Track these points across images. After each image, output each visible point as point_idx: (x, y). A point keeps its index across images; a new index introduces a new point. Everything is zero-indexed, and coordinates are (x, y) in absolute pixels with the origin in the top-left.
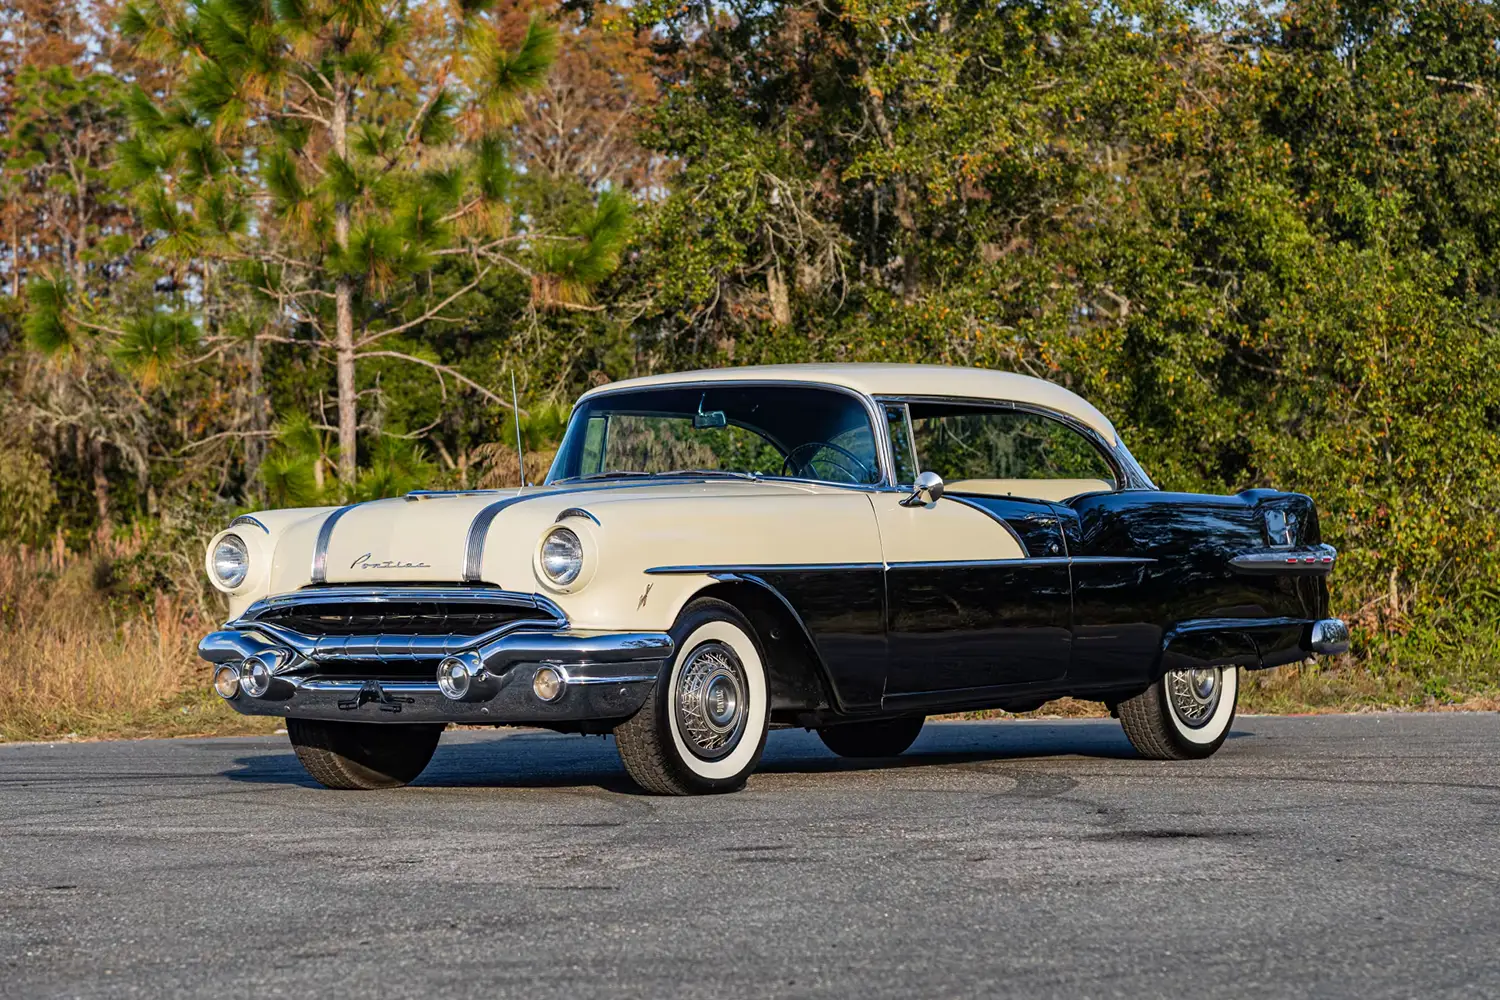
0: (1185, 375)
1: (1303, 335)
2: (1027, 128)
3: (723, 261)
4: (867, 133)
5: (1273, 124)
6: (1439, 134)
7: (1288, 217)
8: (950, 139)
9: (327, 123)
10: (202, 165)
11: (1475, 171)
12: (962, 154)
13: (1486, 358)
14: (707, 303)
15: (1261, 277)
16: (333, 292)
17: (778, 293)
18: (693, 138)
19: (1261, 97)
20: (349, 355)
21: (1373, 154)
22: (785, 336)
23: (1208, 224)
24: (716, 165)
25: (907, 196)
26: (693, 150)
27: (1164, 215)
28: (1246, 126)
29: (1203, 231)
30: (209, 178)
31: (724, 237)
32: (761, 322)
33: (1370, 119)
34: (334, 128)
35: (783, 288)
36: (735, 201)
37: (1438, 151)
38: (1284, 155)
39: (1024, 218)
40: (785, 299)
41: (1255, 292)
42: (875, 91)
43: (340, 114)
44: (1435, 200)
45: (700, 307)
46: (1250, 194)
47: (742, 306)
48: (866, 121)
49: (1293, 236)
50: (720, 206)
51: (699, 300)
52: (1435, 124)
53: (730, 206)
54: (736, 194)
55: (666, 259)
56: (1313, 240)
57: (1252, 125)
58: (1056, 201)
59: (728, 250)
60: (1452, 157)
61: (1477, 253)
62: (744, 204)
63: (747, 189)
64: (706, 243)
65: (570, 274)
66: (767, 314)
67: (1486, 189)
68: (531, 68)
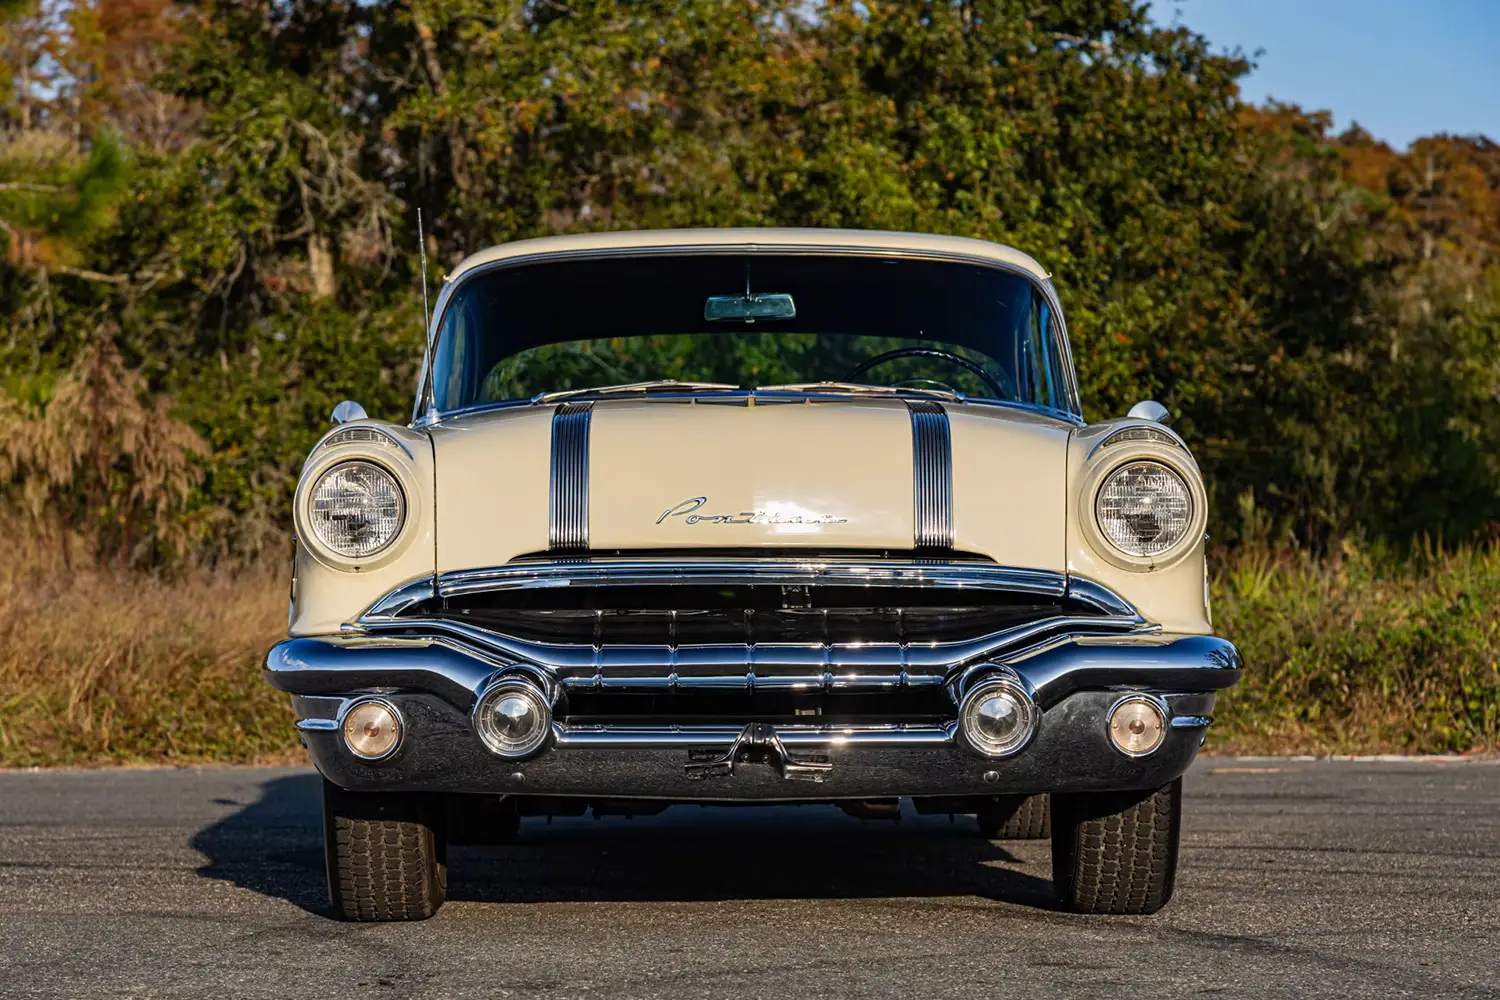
0: (771, 367)
2: (594, 74)
3: (249, 222)
4: (414, 78)
5: (875, 80)
6: (1059, 93)
7: (889, 181)
8: (505, 82)
11: (1100, 136)
12: (518, 101)
13: (1104, 325)
14: (230, 269)
17: (320, 263)
18: (216, 83)
19: (864, 53)
21: (987, 113)
22: (325, 310)
23: (799, 187)
24: (240, 111)
25: (463, 155)
26: (216, 95)
27: (750, 178)
28: (846, 81)
29: (795, 195)
31: (249, 192)
32: (299, 294)
33: (985, 73)
35: (326, 258)
36: (261, 152)
37: (1060, 111)
38: (888, 113)
39: (595, 179)
40: (327, 269)
42: (425, 30)
44: (1055, 168)
45: (221, 274)
46: (846, 154)
47: (279, 276)
48: (412, 66)
49: (894, 201)
50: (246, 156)
51: (219, 265)
52: (1056, 81)
53: (255, 157)
54: (262, 144)
55: (184, 219)
56: (917, 207)
57: (852, 80)
58: (631, 161)
59: (253, 209)
60: (1075, 119)
61: (1102, 227)
62: (273, 156)
63: (276, 139)
64: (228, 201)
65: (54, 230)
66: (307, 286)
67: (1111, 155)
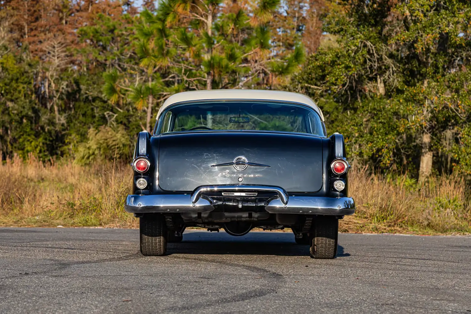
3: (349, 71)
8: (424, 29)
14: (344, 86)
18: (342, 29)
24: (348, 38)
26: (342, 33)
30: (165, 39)
31: (348, 62)
32: (373, 93)
34: (208, 22)
35: (382, 82)
36: (352, 50)
40: (382, 85)
43: (210, 18)
45: (341, 87)
50: (348, 51)
51: (340, 84)
54: (353, 48)
55: (331, 71)
59: (350, 67)
62: (357, 51)
63: (357, 47)
64: (343, 65)
66: (376, 91)
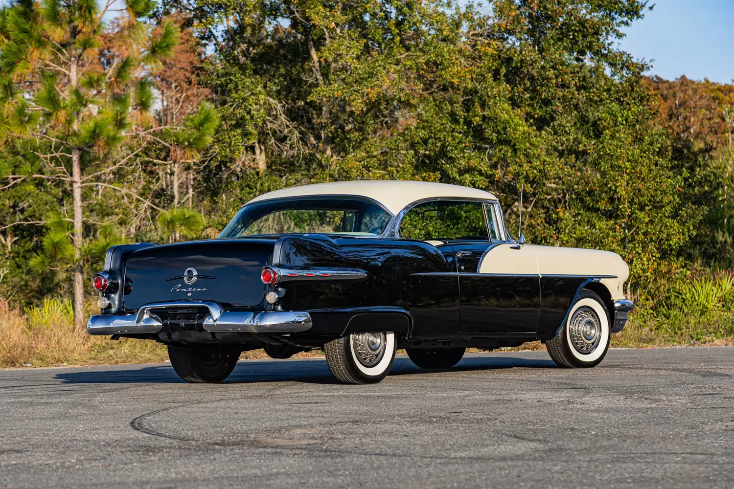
1: (527, 175)
3: (248, 139)
8: (361, 81)
9: (67, 72)
10: (7, 91)
12: (367, 89)
15: (505, 148)
16: (71, 154)
17: (261, 155)
20: (79, 184)
23: (480, 123)
26: (231, 86)
29: (477, 126)
30: (11, 99)
31: (250, 127)
32: (253, 169)
34: (71, 74)
35: (263, 153)
36: (255, 110)
38: (507, 90)
40: (264, 158)
41: (504, 154)
42: (315, 58)
43: (74, 68)
49: (521, 128)
50: (248, 113)
54: (255, 107)
56: (529, 130)
63: (260, 105)
65: (191, 145)
66: (256, 165)
68: (167, 46)
